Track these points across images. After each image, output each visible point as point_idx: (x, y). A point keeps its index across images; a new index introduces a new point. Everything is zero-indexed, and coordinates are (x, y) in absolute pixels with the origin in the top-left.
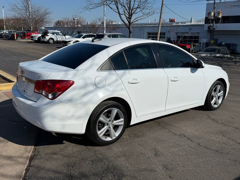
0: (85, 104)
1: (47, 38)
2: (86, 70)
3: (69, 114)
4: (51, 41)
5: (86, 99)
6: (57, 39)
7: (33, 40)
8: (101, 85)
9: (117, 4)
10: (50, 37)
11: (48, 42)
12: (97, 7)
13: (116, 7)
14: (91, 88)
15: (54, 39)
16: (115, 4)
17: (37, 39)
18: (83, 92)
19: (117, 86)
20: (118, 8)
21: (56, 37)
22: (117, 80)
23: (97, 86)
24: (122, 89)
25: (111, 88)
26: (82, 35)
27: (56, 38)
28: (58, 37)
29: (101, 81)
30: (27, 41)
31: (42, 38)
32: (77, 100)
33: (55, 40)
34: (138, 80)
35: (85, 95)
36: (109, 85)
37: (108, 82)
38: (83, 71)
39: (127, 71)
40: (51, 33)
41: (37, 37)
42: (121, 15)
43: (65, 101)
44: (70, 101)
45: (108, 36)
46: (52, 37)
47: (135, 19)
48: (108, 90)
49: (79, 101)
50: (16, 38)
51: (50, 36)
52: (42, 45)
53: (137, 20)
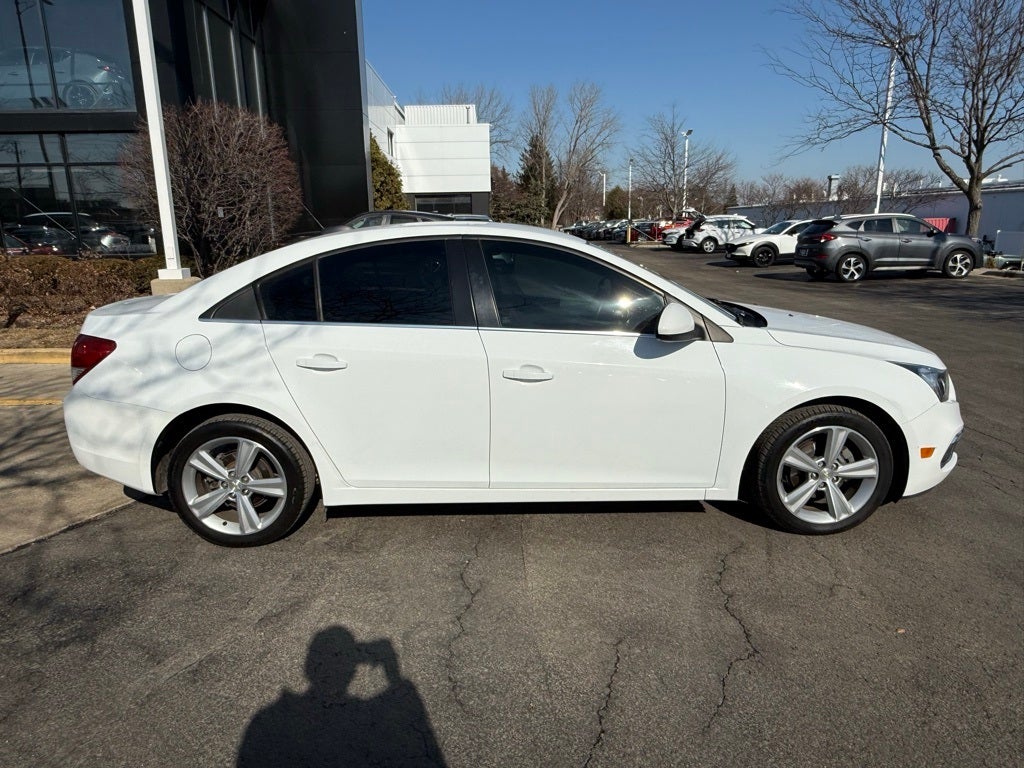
0: (142, 411)
1: (699, 237)
2: (168, 315)
3: (107, 434)
4: (709, 246)
5: (146, 397)
6: (727, 240)
7: (664, 243)
8: (195, 363)
9: (927, 113)
10: (707, 235)
11: (700, 249)
12: (851, 132)
13: (925, 124)
14: (164, 368)
15: (718, 239)
16: (921, 117)
17: (675, 242)
18: (139, 375)
19: (253, 372)
20: (928, 128)
21: (726, 234)
22: (253, 353)
23: (182, 364)
24: (268, 384)
25: (225, 377)
26: (790, 224)
27: (723, 236)
28: (730, 234)
29: (200, 350)
30: (657, 246)
31: (688, 237)
32: (124, 397)
33: (720, 243)
34: (339, 359)
35: (145, 385)
36: (223, 365)
37: (219, 356)
38: (159, 315)
39: (309, 328)
40: (711, 223)
41: (677, 236)
42: (939, 151)
43: (94, 394)
44: (106, 395)
45: (850, 225)
46: (713, 234)
47: (999, 163)
48: (214, 380)
49: (128, 401)
50: (632, 240)
51: (707, 230)
52: (683, 258)
53: (1007, 163)
